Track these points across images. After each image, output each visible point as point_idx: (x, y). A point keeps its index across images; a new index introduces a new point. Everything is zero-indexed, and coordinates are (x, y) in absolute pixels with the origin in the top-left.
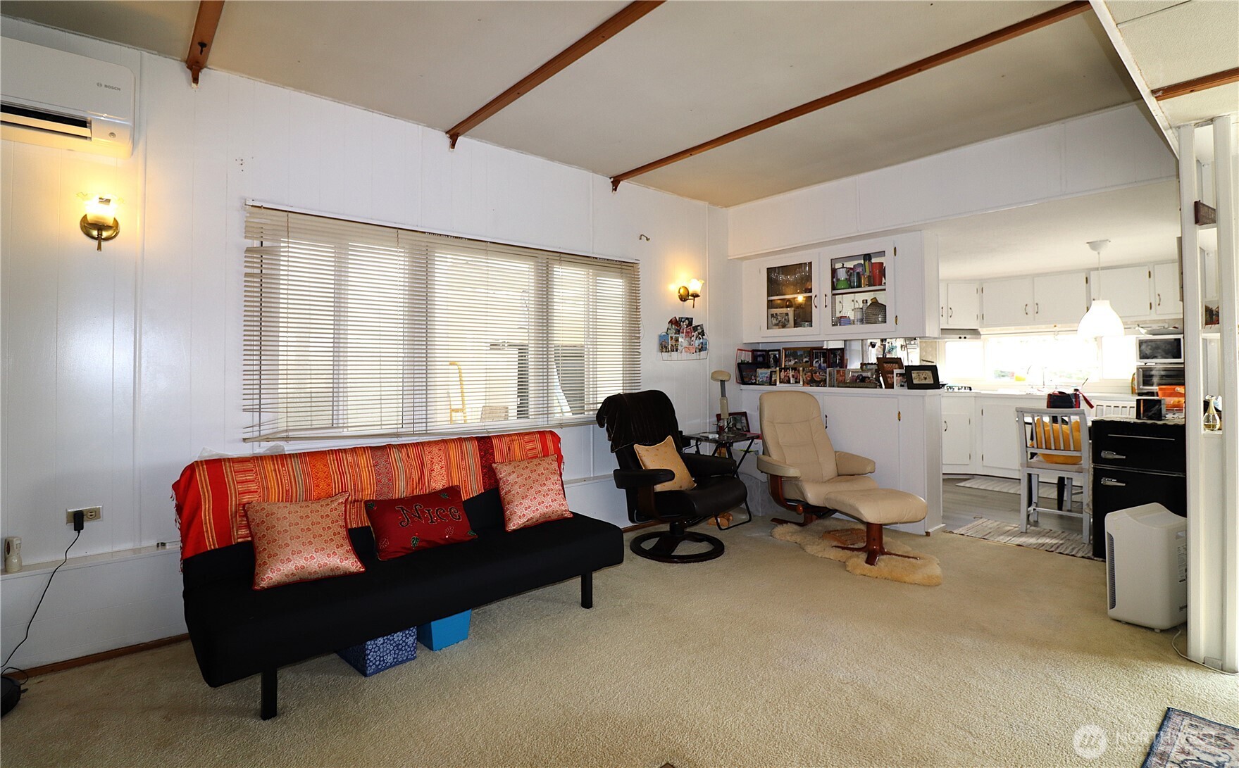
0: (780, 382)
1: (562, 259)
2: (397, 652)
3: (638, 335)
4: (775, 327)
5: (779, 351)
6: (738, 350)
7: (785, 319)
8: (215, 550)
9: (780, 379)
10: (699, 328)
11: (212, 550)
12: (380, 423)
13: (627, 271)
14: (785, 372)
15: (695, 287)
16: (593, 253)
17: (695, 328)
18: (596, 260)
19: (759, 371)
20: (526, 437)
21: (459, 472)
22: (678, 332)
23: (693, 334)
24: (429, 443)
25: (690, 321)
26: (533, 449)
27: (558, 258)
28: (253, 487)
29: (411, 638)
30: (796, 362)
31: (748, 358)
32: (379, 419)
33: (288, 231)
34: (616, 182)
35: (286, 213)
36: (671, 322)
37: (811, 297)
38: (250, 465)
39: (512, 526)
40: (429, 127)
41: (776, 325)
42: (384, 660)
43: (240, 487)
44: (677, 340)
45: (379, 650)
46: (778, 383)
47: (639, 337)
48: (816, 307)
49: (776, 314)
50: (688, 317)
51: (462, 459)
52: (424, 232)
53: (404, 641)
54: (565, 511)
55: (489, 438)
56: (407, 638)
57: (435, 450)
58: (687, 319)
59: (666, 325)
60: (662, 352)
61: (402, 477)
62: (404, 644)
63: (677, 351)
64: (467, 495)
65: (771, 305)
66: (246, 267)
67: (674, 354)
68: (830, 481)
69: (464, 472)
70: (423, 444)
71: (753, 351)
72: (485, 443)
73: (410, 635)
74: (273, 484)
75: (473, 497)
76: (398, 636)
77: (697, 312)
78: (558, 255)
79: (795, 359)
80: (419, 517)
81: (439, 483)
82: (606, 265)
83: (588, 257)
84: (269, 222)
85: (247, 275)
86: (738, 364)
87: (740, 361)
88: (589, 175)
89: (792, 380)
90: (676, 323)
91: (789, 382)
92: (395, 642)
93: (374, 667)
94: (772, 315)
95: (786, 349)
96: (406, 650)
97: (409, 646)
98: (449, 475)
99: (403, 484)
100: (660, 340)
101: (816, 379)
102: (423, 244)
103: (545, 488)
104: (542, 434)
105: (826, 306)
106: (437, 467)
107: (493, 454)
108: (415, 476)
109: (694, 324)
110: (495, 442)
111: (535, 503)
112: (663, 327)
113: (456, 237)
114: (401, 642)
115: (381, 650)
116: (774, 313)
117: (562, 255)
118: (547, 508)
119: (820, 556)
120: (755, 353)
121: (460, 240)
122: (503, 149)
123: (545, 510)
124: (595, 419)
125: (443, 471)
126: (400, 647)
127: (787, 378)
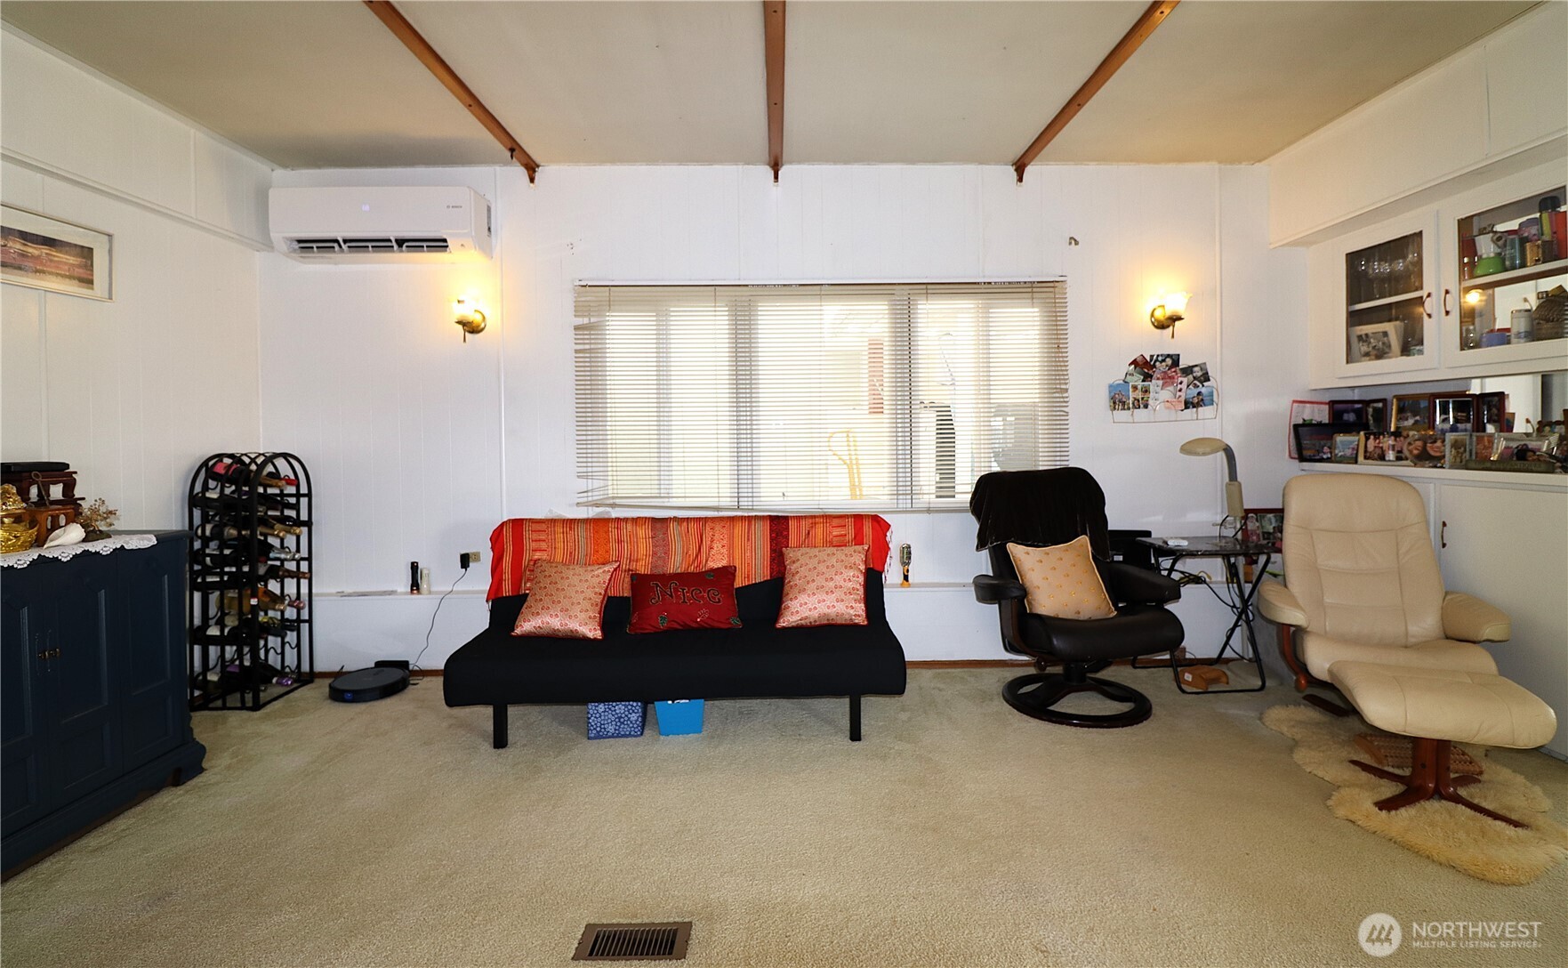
0: (1366, 458)
1: (929, 291)
2: (618, 724)
3: (1063, 387)
4: (1363, 359)
5: (1384, 401)
6: (1295, 402)
7: (1384, 344)
8: (509, 597)
9: (1366, 451)
10: (1196, 369)
11: (506, 597)
12: (717, 495)
13: (1043, 295)
14: (1375, 439)
15: (1176, 305)
16: (984, 277)
17: (1188, 371)
18: (990, 286)
19: (1340, 438)
20: (835, 522)
21: (743, 552)
22: (1147, 377)
23: (1180, 379)
24: (713, 519)
25: (1175, 360)
26: (841, 535)
27: (925, 291)
28: (544, 546)
29: (634, 714)
30: (1416, 422)
31: (1322, 415)
32: (717, 490)
33: (610, 305)
34: (1020, 168)
35: (608, 288)
36: (1134, 362)
37: (1422, 297)
38: (544, 526)
39: (782, 623)
40: (748, 164)
41: (1367, 354)
42: (604, 728)
43: (534, 545)
44: (1146, 391)
45: (600, 717)
46: (1361, 458)
47: (1066, 390)
48: (1429, 316)
49: (1367, 335)
50: (1171, 353)
51: (748, 540)
52: (747, 285)
53: (626, 716)
54: (855, 615)
55: (786, 518)
56: (629, 711)
57: (718, 527)
58: (1168, 356)
59: (1125, 367)
60: (1115, 409)
61: (679, 550)
62: (626, 718)
63: (1146, 406)
64: (748, 581)
65: (1354, 318)
66: (576, 344)
67: (1141, 414)
68: (1421, 646)
69: (748, 554)
70: (706, 519)
71: (1332, 403)
72: (779, 525)
73: (633, 711)
74: (560, 545)
75: (756, 584)
76: (620, 708)
77: (1188, 344)
78: (924, 287)
79: (1415, 416)
80: (671, 596)
81: (717, 562)
82: (1014, 290)
83: (975, 283)
84: (594, 299)
85: (577, 351)
86: (1296, 427)
87: (1301, 422)
88: (971, 169)
89: (1391, 455)
90: (1145, 367)
91: (1382, 457)
92: (617, 714)
93: (594, 732)
94: (1360, 338)
95: (1400, 398)
96: (627, 724)
97: (631, 722)
98: (731, 555)
99: (679, 558)
100: (1110, 392)
101: (1432, 453)
102: (744, 299)
103: (831, 584)
104: (858, 518)
105: (1447, 313)
106: (717, 546)
107: (787, 537)
108: (692, 552)
109: (1183, 363)
110: (792, 524)
111: (814, 599)
112: (1120, 369)
113: (784, 285)
114: (623, 715)
115: (603, 718)
116: (1363, 333)
117: (929, 287)
118: (828, 607)
119: (1308, 770)
120: (1336, 406)
121: (789, 288)
122: (832, 167)
123: (827, 611)
124: (969, 505)
125: (724, 551)
126: (622, 720)
127: (1378, 451)
